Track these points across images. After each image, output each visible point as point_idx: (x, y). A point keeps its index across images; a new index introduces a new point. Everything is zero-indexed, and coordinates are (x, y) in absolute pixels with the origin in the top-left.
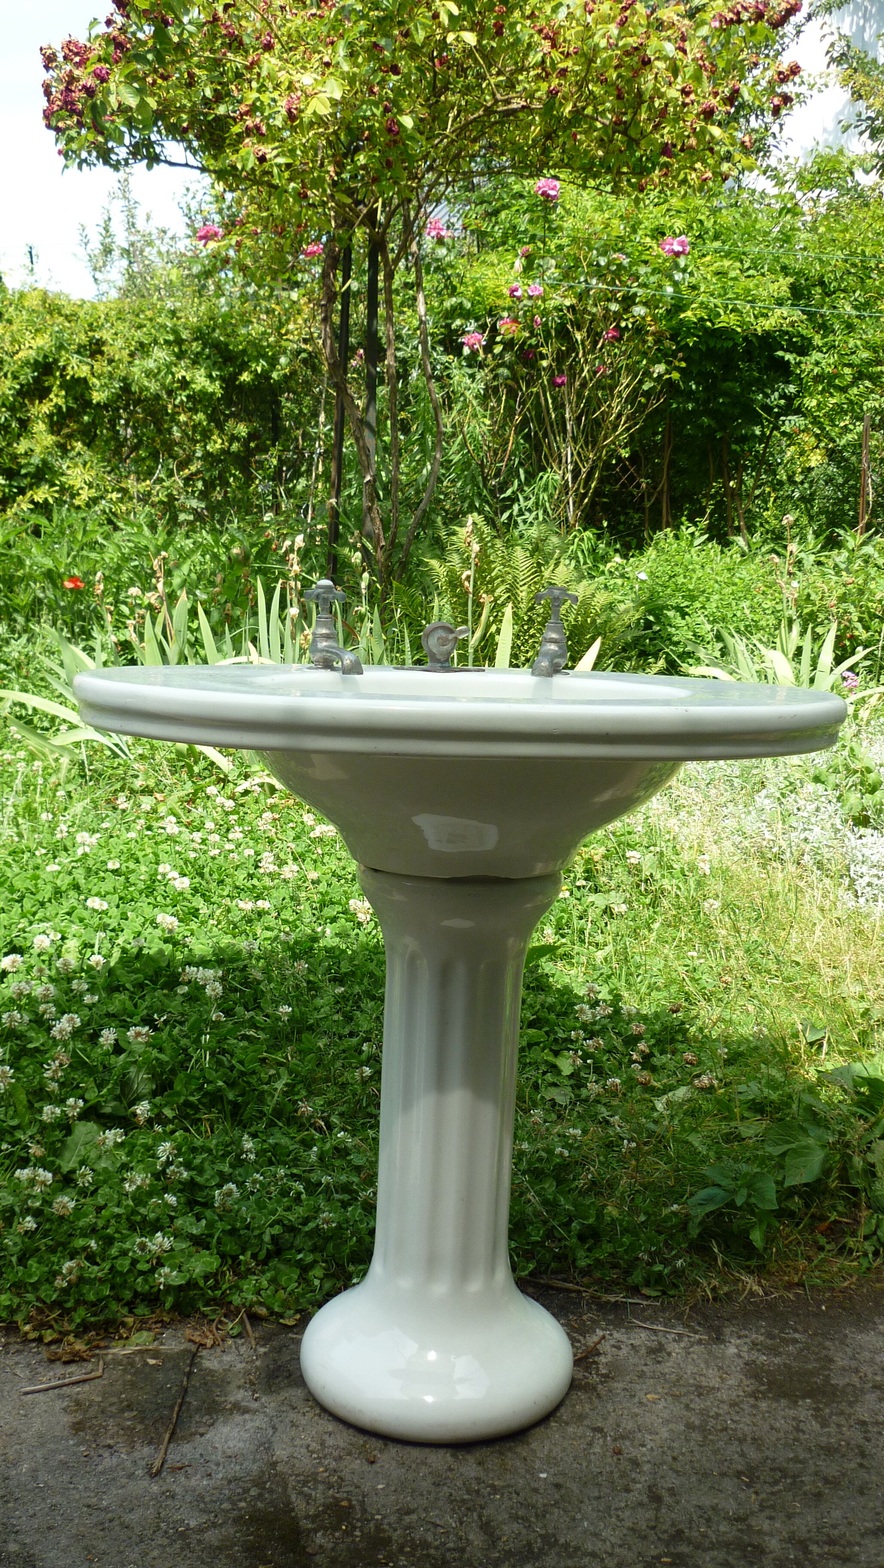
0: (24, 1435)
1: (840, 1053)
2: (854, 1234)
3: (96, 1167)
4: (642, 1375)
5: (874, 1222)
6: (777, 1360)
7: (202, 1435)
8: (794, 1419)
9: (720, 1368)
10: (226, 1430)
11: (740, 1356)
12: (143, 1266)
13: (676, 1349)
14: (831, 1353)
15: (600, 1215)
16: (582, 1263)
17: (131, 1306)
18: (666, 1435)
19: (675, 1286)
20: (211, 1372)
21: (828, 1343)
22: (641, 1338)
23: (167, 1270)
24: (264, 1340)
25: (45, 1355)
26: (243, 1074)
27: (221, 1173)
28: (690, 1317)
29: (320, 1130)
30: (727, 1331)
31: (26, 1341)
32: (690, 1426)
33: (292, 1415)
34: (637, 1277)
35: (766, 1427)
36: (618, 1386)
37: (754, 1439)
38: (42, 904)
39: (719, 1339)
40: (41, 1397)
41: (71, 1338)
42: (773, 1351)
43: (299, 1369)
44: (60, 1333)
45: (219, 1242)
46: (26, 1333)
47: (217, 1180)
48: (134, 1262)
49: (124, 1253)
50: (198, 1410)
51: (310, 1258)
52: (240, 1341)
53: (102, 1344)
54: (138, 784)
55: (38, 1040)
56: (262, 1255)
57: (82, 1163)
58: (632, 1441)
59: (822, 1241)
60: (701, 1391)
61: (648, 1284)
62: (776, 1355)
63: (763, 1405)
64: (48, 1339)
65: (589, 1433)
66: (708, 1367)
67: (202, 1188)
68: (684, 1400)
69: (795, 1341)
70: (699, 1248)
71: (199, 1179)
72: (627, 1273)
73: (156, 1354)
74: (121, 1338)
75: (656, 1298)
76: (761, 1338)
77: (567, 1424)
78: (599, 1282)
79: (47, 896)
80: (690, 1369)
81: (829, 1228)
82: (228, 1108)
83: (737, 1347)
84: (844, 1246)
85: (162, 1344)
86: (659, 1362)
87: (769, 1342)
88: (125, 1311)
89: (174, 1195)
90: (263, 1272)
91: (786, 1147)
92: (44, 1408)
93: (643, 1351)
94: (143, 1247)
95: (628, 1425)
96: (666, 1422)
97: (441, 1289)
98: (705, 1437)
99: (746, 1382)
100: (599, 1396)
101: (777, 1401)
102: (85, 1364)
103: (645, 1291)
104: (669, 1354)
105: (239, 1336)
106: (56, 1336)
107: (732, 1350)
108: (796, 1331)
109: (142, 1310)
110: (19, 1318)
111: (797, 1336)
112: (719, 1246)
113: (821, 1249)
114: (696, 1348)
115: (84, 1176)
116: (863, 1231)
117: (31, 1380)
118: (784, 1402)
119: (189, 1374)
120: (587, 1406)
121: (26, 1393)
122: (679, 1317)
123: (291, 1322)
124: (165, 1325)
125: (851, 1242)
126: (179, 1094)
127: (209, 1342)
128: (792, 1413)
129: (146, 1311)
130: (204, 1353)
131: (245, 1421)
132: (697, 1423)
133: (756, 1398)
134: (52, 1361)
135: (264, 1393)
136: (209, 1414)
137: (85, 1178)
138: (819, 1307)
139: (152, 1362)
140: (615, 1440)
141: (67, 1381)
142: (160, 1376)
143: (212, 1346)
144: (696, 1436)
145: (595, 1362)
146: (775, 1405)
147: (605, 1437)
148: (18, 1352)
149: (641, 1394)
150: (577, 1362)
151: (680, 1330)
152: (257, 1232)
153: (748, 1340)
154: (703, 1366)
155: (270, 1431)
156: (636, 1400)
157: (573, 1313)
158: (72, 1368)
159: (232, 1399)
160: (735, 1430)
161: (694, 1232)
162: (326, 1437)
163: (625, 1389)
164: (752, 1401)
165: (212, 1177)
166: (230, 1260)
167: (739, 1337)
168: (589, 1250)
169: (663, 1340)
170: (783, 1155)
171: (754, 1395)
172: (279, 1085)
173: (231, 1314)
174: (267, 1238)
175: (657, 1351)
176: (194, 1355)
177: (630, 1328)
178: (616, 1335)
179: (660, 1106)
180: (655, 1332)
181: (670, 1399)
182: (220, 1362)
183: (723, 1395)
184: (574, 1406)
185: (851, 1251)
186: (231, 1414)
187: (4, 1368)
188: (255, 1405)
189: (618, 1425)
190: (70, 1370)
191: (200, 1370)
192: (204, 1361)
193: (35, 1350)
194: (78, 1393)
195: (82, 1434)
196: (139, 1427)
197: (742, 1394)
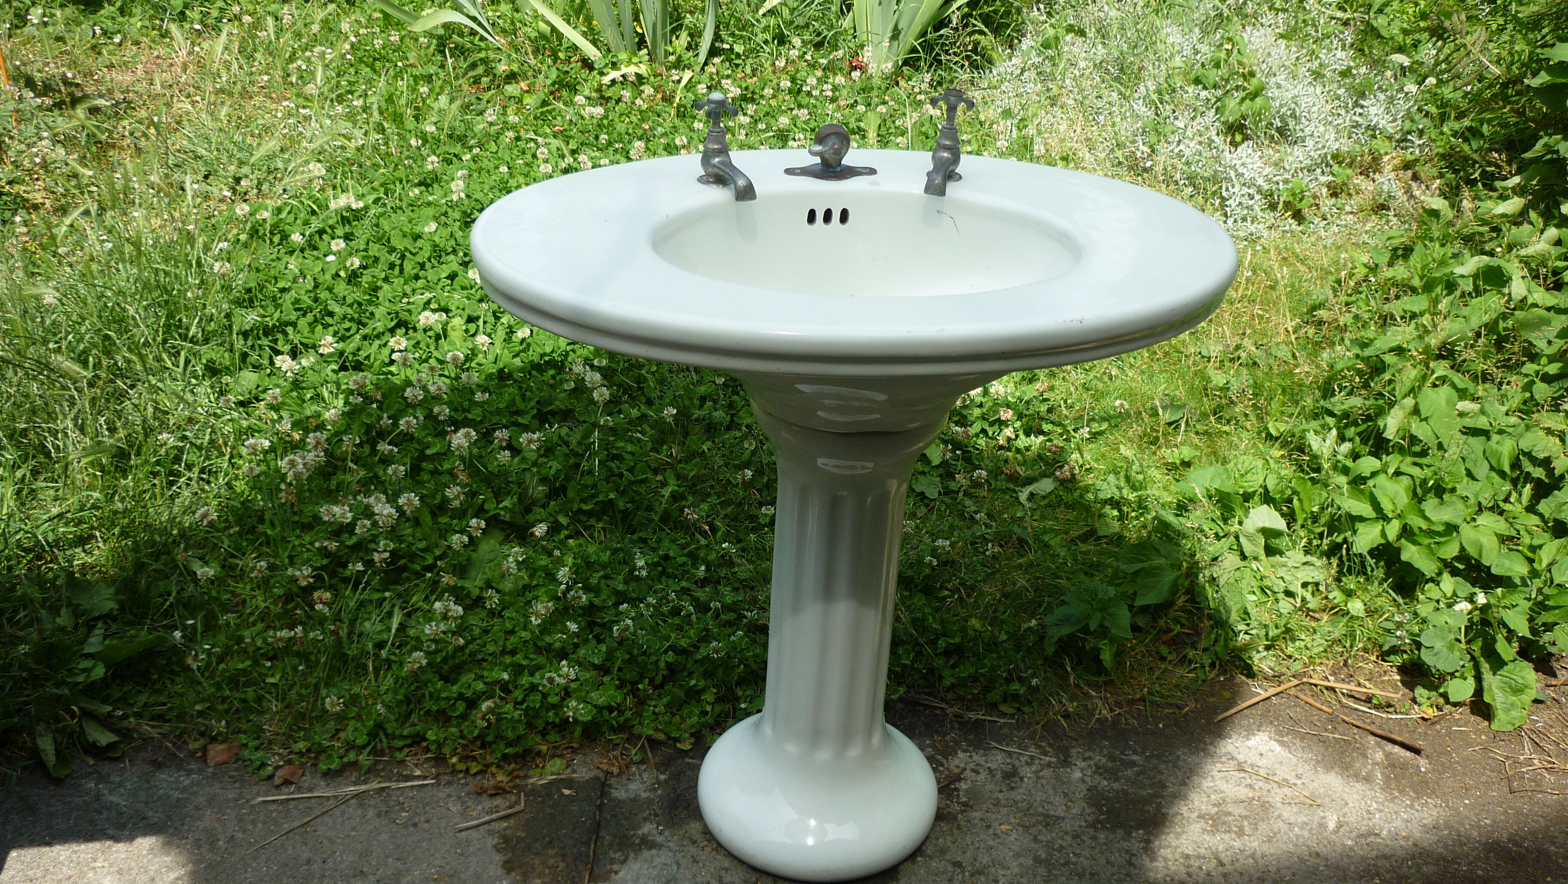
0: (463, 876)
1: (1197, 433)
2: (1194, 646)
3: (501, 587)
4: (997, 803)
5: (1213, 636)
6: (1116, 786)
7: (616, 873)
8: (1127, 852)
9: (1066, 795)
10: (636, 866)
11: (1084, 781)
12: (553, 700)
13: (1027, 772)
14: (1164, 777)
15: (963, 630)
16: (947, 682)
17: (544, 733)
18: (1015, 870)
19: (1030, 702)
20: (620, 803)
21: (1162, 766)
22: (997, 760)
23: (574, 703)
24: (662, 766)
25: (471, 788)
26: (632, 483)
27: (617, 593)
28: (1042, 737)
29: (704, 534)
30: (1074, 751)
31: (454, 771)
32: (1037, 860)
33: (692, 849)
34: (995, 695)
35: (1103, 861)
36: (976, 815)
37: (1092, 874)
38: (422, 266)
39: (1066, 762)
40: (473, 833)
41: (493, 769)
42: (1113, 774)
43: (696, 798)
44: (484, 765)
45: (620, 669)
46: (454, 765)
47: (614, 600)
48: (545, 696)
49: (533, 688)
50: (611, 845)
51: (702, 684)
52: (643, 767)
53: (521, 774)
54: (502, 68)
55: (435, 445)
56: (659, 680)
57: (489, 585)
58: (987, 875)
59: (1164, 651)
60: (1049, 821)
61: (1005, 700)
62: (1117, 780)
63: (1102, 836)
64: (474, 771)
65: (950, 868)
66: (1055, 794)
67: (601, 609)
68: (1033, 831)
69: (1134, 764)
70: (1054, 663)
71: (597, 601)
72: (987, 690)
73: (569, 783)
74: (537, 766)
75: (1012, 716)
76: (1104, 760)
77: (931, 858)
78: (961, 699)
79: (427, 255)
80: (1039, 796)
81: (1173, 639)
82: (619, 516)
83: (1082, 770)
84: (1185, 657)
85: (574, 772)
86: (1012, 789)
87: (1110, 764)
88: (538, 739)
89: (576, 622)
90: (660, 697)
91: (1139, 566)
92: (478, 846)
93: (999, 775)
94: (551, 680)
95: (985, 859)
96: (1017, 855)
97: (824, 755)
98: (1050, 872)
99: (1088, 811)
100: (959, 827)
101: (1114, 832)
102: (508, 796)
103: (1004, 708)
104: (1022, 779)
105: (642, 762)
106: (480, 767)
107: (1078, 774)
108: (1135, 752)
109: (553, 736)
110: (447, 750)
111: (1135, 758)
112: (1071, 661)
113: (1163, 659)
114: (1046, 773)
115: (491, 598)
116: (1203, 644)
117: (464, 815)
118: (1120, 832)
119: (600, 807)
120: (949, 838)
121: (461, 831)
122: (1032, 737)
123: (687, 747)
124: (574, 751)
125: (1191, 653)
126: (572, 501)
127: (616, 770)
128: (1125, 845)
129: (557, 737)
130: (613, 781)
131: (653, 856)
132: (1044, 856)
133: (1096, 829)
134: (479, 794)
135: (667, 826)
136: (621, 850)
137: (493, 599)
138: (1157, 725)
139: (567, 792)
140: (972, 875)
141: (494, 816)
142: (575, 808)
143: (619, 775)
144: (1042, 871)
145: (957, 789)
146: (1111, 836)
147: (963, 872)
148: (449, 783)
149: (995, 825)
150: (940, 791)
151: (1033, 751)
152: (653, 658)
153: (1091, 763)
154: (1051, 792)
155: (675, 867)
156: (991, 831)
157: (937, 732)
158: (498, 801)
159: (640, 832)
160: (1075, 864)
161: (1050, 650)
162: (723, 873)
163: (982, 819)
164: (1091, 831)
165: (609, 597)
166: (628, 686)
167: (1085, 759)
168: (954, 666)
169: (1017, 763)
170: (1136, 573)
171: (1093, 825)
172: (667, 492)
173: (633, 739)
174: (662, 665)
175: (1011, 775)
176: (604, 784)
177: (988, 749)
178: (976, 758)
179: (1023, 496)
180: (1010, 754)
181: (1020, 829)
182: (627, 791)
183: (1067, 826)
184: (937, 839)
185: (1191, 662)
186: (640, 849)
187: (438, 802)
188: (660, 839)
189: (975, 860)
190: (495, 803)
191: (610, 801)
192: (612, 791)
193: (463, 781)
194: (505, 829)
195: (513, 874)
196: (562, 865)
197: (1083, 824)
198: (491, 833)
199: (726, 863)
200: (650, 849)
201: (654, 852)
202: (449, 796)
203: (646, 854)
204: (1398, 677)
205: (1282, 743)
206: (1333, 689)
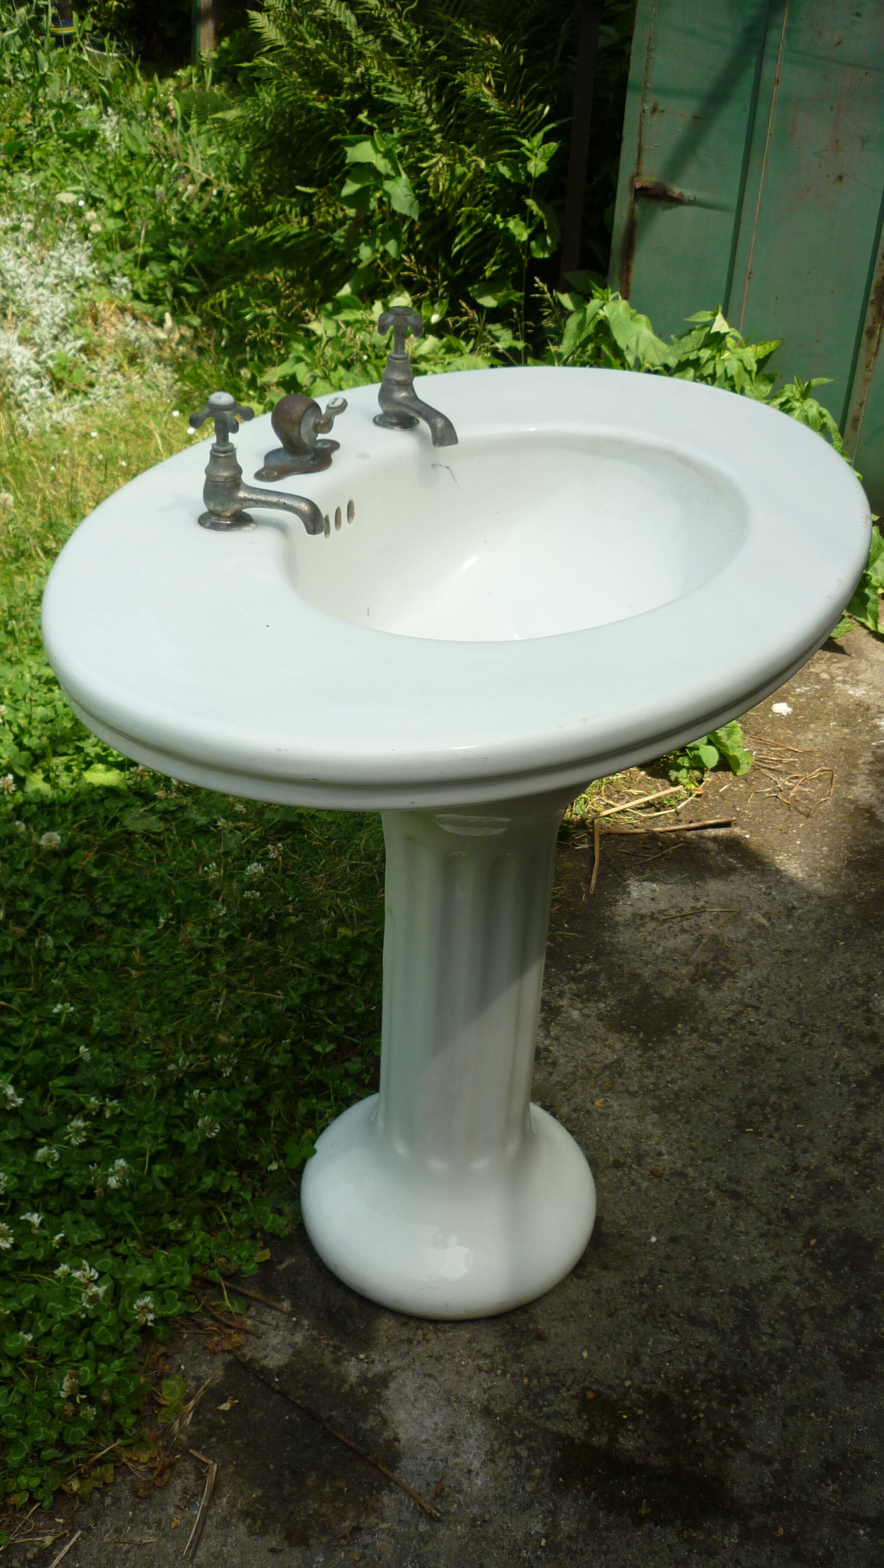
6: (611, 1001)
7: (397, 1440)
8: (695, 1050)
9: (593, 1037)
10: (402, 1415)
11: (587, 1016)
18: (657, 1132)
20: (290, 1369)
25: (129, 1499)
32: (657, 1110)
33: (419, 1350)
36: (566, 1109)
40: (210, 1543)
41: (124, 1454)
42: (596, 993)
50: (350, 1418)
53: (155, 1431)
60: (616, 1069)
62: (604, 996)
63: (664, 1052)
66: (586, 1043)
69: (595, 973)
73: (214, 1395)
74: (160, 1408)
85: (199, 1379)
87: (582, 986)
92: (235, 1551)
95: (626, 1142)
96: (640, 1118)
99: (626, 1038)
101: (666, 1041)
102: (182, 1468)
107: (575, 1013)
114: (554, 1030)
117: (170, 1535)
118: (669, 1038)
119: (280, 1389)
123: (264, 1256)
130: (249, 1353)
131: (399, 1391)
132: (655, 1102)
133: (653, 1049)
134: (147, 1496)
135: (364, 1350)
136: (365, 1414)
139: (227, 1407)
140: (639, 1164)
141: (201, 1503)
142: (258, 1415)
143: (246, 1340)
148: (98, 1518)
149: (590, 1106)
154: (581, 1044)
155: (432, 1382)
158: (180, 1484)
159: (353, 1379)
160: (682, 1090)
162: (476, 1346)
163: (575, 1110)
164: (652, 1053)
173: (209, 1291)
182: (277, 1351)
186: (379, 1395)
187: (116, 1550)
188: (378, 1368)
189: (621, 1149)
190: (179, 1488)
191: (278, 1376)
192: (264, 1362)
193: (108, 1501)
194: (232, 1504)
195: (312, 1541)
196: (341, 1483)
197: (639, 1052)
198: (225, 1523)
199: (465, 1334)
200: (387, 1387)
201: (393, 1385)
202: (118, 1531)
203: (390, 1393)
204: (643, 773)
205: (652, 880)
206: (624, 811)
